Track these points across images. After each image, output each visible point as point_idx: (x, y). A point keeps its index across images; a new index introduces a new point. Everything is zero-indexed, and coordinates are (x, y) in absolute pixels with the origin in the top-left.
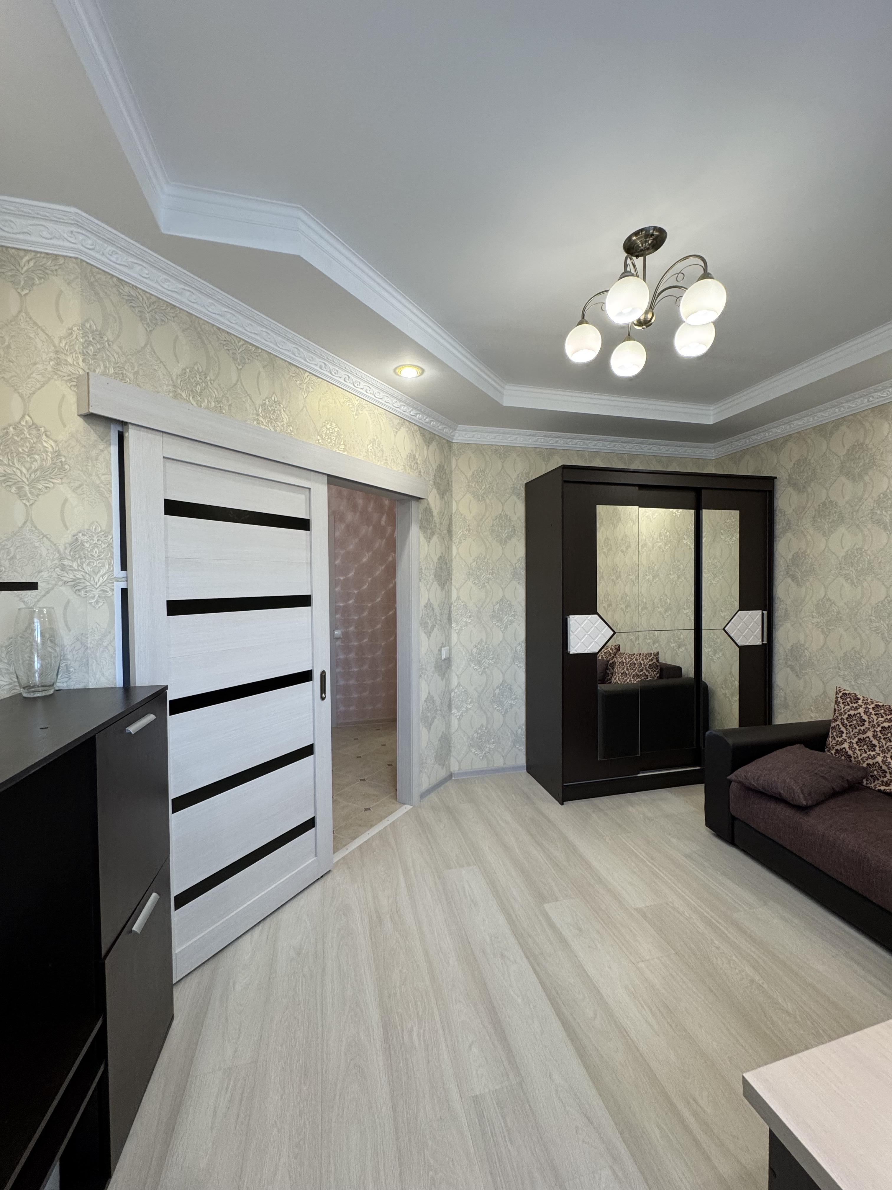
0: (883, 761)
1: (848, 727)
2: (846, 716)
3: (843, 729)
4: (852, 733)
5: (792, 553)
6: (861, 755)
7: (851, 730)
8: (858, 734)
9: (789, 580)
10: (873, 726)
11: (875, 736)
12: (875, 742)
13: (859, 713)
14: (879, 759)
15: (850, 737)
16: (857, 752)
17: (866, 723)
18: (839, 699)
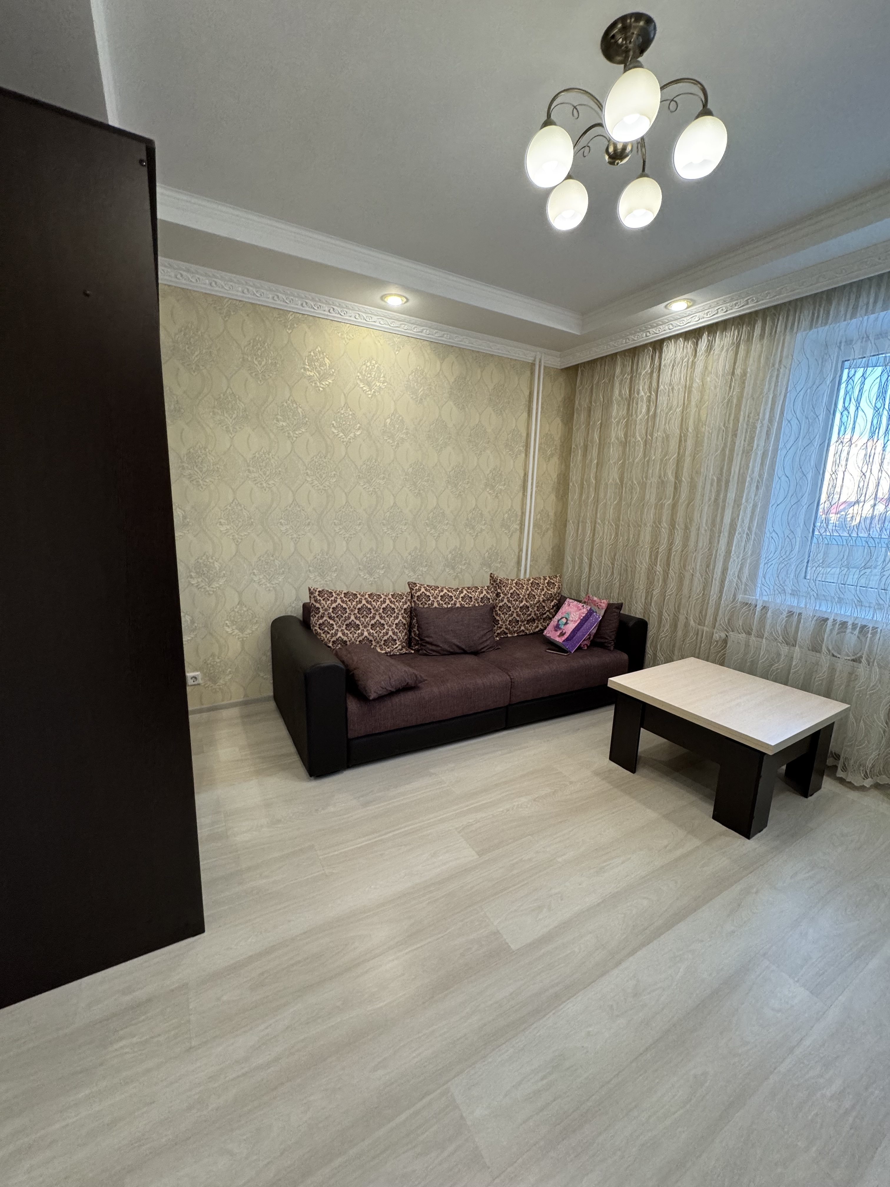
0: (368, 634)
2: (331, 610)
6: (353, 637)
7: (338, 620)
8: (345, 621)
10: (352, 611)
11: (356, 618)
12: (358, 622)
13: (339, 604)
14: (366, 634)
15: (340, 627)
16: (350, 635)
17: (348, 610)
18: (319, 598)
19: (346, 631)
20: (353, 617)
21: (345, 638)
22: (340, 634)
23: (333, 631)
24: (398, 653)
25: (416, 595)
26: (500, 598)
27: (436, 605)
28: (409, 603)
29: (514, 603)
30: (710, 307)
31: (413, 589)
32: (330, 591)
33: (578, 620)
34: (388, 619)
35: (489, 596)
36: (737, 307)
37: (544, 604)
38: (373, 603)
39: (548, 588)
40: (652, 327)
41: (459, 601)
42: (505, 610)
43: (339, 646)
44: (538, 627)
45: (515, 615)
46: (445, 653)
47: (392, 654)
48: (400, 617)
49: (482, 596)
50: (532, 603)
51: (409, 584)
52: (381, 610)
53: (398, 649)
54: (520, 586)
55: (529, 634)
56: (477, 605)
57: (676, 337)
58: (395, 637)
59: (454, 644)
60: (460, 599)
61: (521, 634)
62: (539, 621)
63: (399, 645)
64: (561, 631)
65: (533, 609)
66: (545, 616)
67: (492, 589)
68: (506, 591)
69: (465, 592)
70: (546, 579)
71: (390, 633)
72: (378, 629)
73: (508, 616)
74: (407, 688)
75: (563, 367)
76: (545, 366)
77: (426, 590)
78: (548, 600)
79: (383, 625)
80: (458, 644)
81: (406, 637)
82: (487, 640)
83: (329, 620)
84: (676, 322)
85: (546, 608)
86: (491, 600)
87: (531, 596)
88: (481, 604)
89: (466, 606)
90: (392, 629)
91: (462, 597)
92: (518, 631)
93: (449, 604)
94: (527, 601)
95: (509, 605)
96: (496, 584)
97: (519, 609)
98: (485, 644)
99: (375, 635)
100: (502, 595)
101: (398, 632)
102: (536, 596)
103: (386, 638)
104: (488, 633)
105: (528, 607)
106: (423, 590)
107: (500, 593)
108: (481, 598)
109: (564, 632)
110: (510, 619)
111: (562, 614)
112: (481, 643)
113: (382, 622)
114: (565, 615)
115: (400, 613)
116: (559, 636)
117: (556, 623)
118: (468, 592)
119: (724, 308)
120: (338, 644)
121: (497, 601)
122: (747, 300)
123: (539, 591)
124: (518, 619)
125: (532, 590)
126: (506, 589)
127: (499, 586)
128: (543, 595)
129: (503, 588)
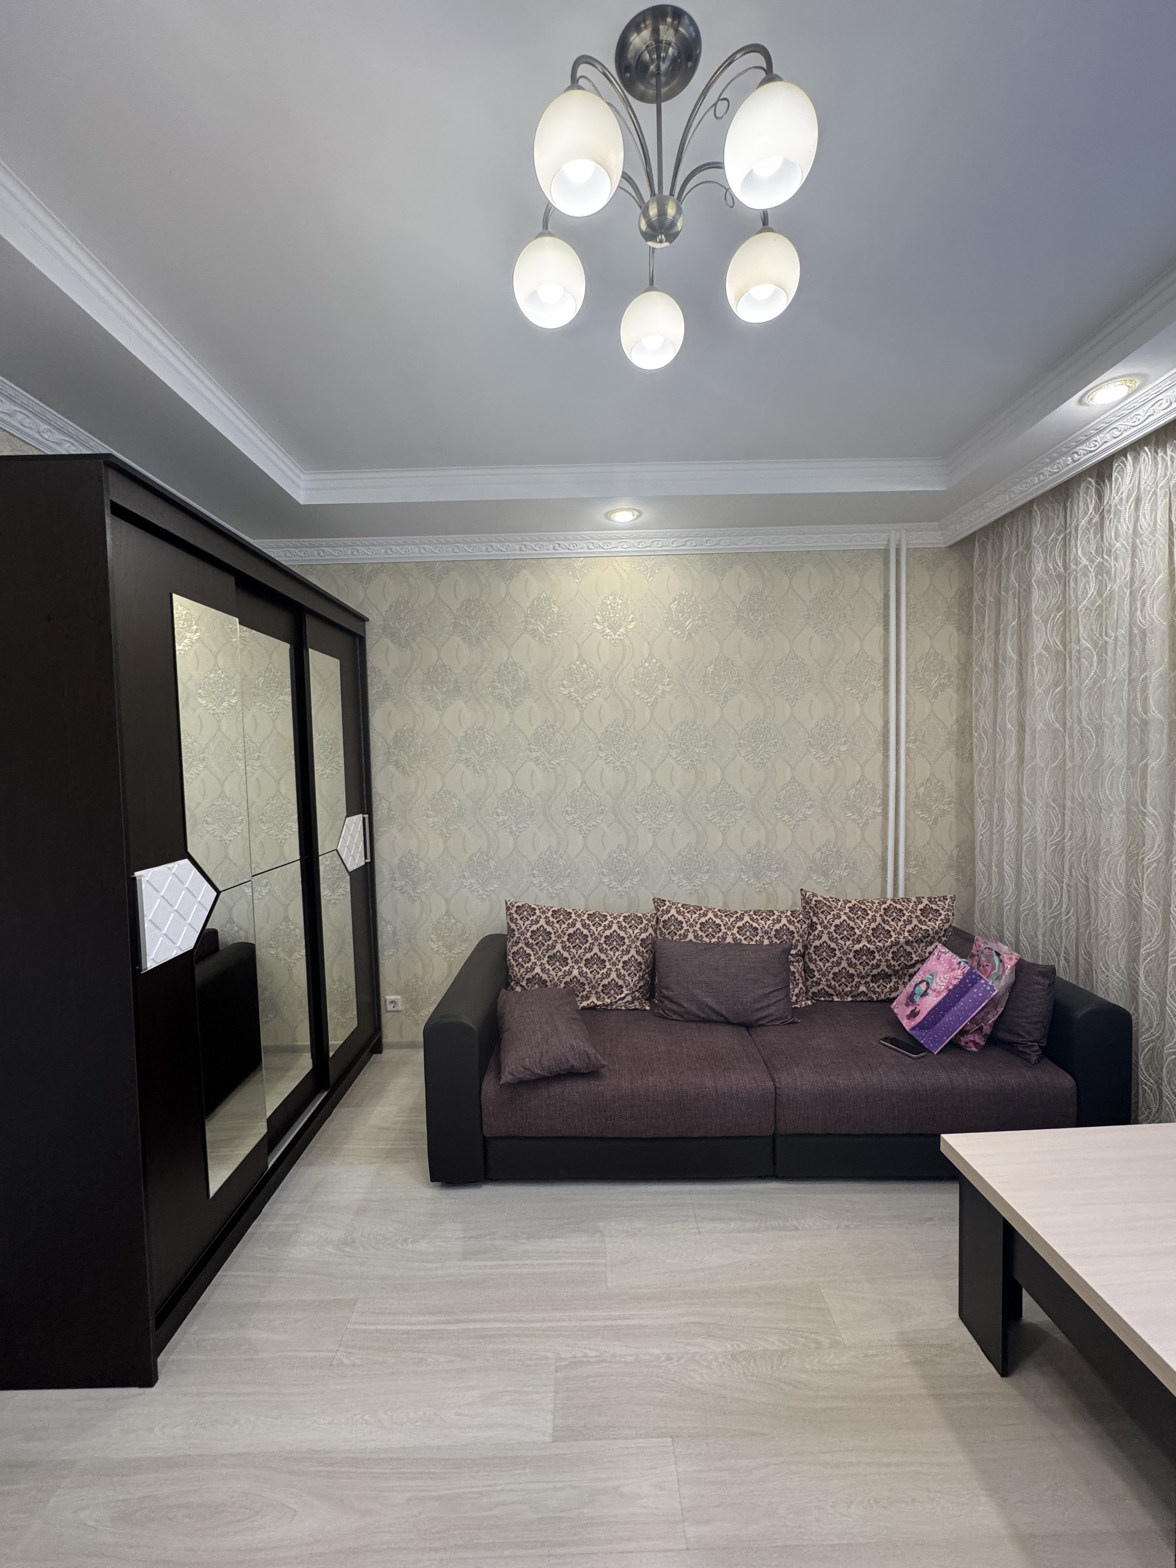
0: (580, 973)
1: (535, 947)
2: (529, 934)
3: (529, 951)
4: (540, 953)
5: (394, 731)
6: (556, 975)
7: (538, 949)
8: (547, 950)
9: (391, 768)
10: (559, 937)
11: (564, 948)
12: (566, 954)
13: (542, 926)
14: (575, 972)
15: (539, 959)
16: (552, 972)
17: (553, 936)
18: (515, 916)
19: (547, 966)
20: (559, 947)
21: (545, 977)
22: (538, 970)
23: (529, 965)
24: (623, 1008)
25: (662, 919)
26: (816, 932)
27: (691, 936)
28: (650, 930)
29: (843, 943)
31: (659, 910)
32: (533, 906)
33: (943, 991)
34: (611, 953)
35: (793, 928)
37: (909, 949)
38: (592, 927)
40: (1082, 443)
41: (732, 934)
42: (825, 954)
43: (537, 986)
45: (845, 964)
46: (692, 1018)
47: (614, 1007)
48: (633, 952)
49: (778, 926)
50: (881, 944)
51: (654, 900)
52: (603, 939)
53: (625, 1000)
54: (861, 912)
55: (877, 1001)
56: (766, 942)
58: (620, 982)
59: (707, 1005)
60: (735, 931)
61: (860, 999)
63: (627, 995)
64: (914, 1007)
65: (883, 955)
67: (802, 916)
68: (826, 922)
69: (746, 918)
70: (921, 903)
71: (613, 975)
72: (595, 966)
73: (830, 964)
74: (572, 1074)
75: (950, 543)
76: (908, 550)
77: (679, 912)
79: (604, 961)
80: (715, 1006)
81: (642, 984)
82: (769, 1006)
83: (525, 948)
85: (914, 956)
86: (797, 935)
88: (775, 940)
89: (744, 942)
90: (617, 970)
91: (739, 927)
92: (855, 993)
93: (714, 937)
94: (870, 942)
95: (834, 945)
96: (811, 908)
97: (853, 954)
98: (766, 1013)
99: (589, 975)
100: (819, 927)
101: (626, 974)
102: (893, 933)
103: (605, 982)
104: (775, 993)
105: (873, 952)
106: (673, 911)
107: (817, 924)
108: (777, 930)
110: (836, 970)
111: (924, 973)
112: (758, 1010)
113: (603, 956)
114: (928, 977)
115: (633, 946)
116: (909, 1017)
117: (912, 989)
118: (753, 919)
120: (535, 984)
121: (811, 937)
124: (852, 971)
125: (885, 921)
126: (826, 918)
127: (814, 912)
128: (909, 931)
129: (820, 915)
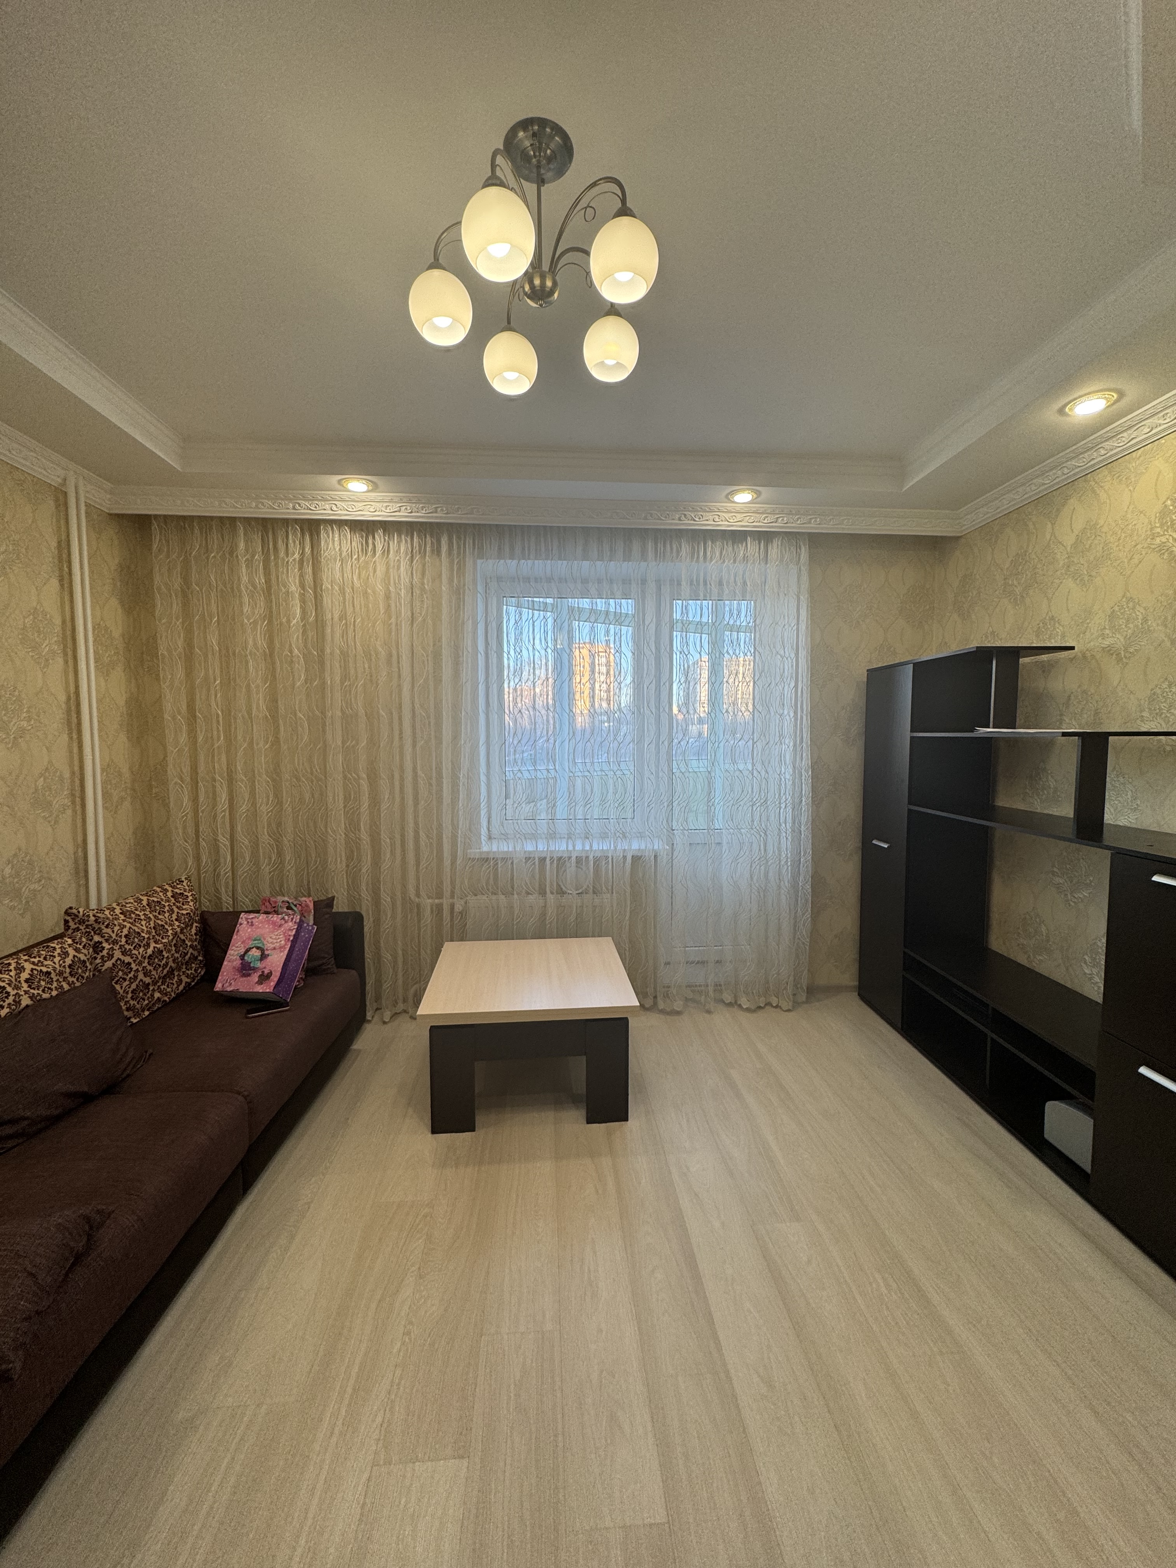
26: (105, 952)
29: (136, 952)
30: (391, 501)
35: (82, 957)
36: (424, 512)
37: (182, 937)
39: (179, 905)
41: (26, 992)
42: (120, 973)
44: (181, 981)
45: (141, 976)
46: (41, 1125)
49: (68, 961)
54: (133, 916)
56: (64, 986)
57: (341, 523)
59: (60, 1094)
60: (25, 986)
61: (155, 1008)
62: (179, 970)
64: (260, 973)
65: (169, 951)
66: (187, 957)
67: (84, 940)
68: (114, 936)
70: (167, 890)
73: (127, 983)
76: (87, 503)
78: (187, 926)
80: (70, 1088)
82: (128, 1049)
84: (343, 504)
85: (187, 942)
86: (88, 964)
87: (160, 929)
88: (71, 980)
89: (45, 996)
91: (27, 981)
92: (151, 1004)
94: (156, 942)
95: (127, 959)
97: (146, 961)
102: (166, 927)
105: (162, 951)
107: (101, 943)
108: (70, 966)
109: (266, 971)
110: (134, 986)
111: (243, 942)
112: (120, 1061)
114: (251, 944)
116: (260, 982)
117: (237, 962)
118: (33, 963)
119: (409, 508)
121: (98, 961)
122: (436, 508)
123: (167, 915)
124: (147, 980)
125: (155, 917)
126: (113, 932)
127: (93, 929)
128: (176, 920)
129: (105, 930)
